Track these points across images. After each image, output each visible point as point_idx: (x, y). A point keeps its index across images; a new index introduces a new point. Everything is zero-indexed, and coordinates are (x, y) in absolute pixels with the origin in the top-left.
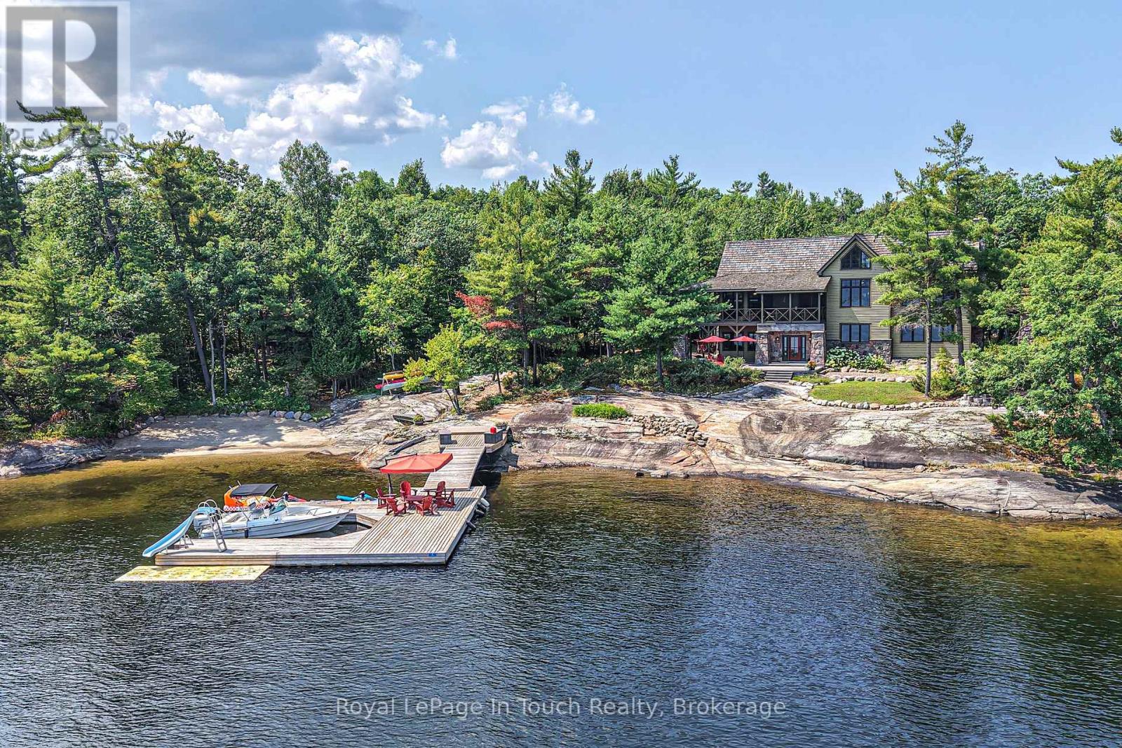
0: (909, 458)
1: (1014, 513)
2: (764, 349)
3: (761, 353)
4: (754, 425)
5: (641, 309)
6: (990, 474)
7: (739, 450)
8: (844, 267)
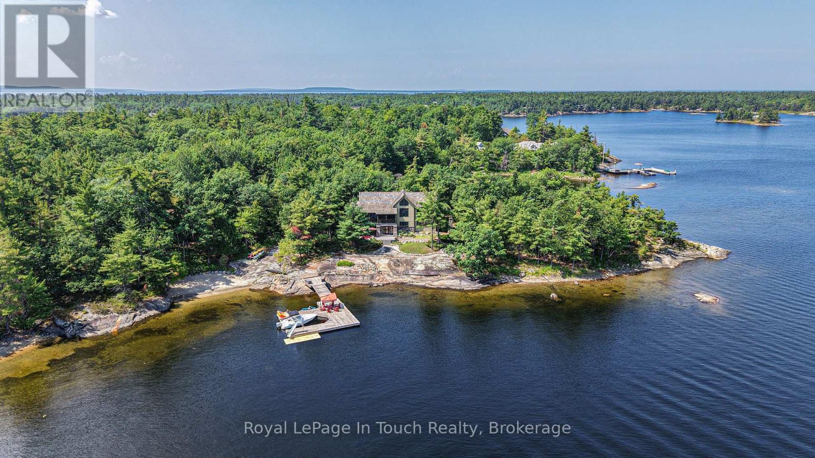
0: (436, 273)
1: (465, 289)
2: (379, 232)
3: (378, 233)
4: (392, 264)
5: (351, 228)
6: (456, 278)
7: (391, 273)
8: (400, 205)
